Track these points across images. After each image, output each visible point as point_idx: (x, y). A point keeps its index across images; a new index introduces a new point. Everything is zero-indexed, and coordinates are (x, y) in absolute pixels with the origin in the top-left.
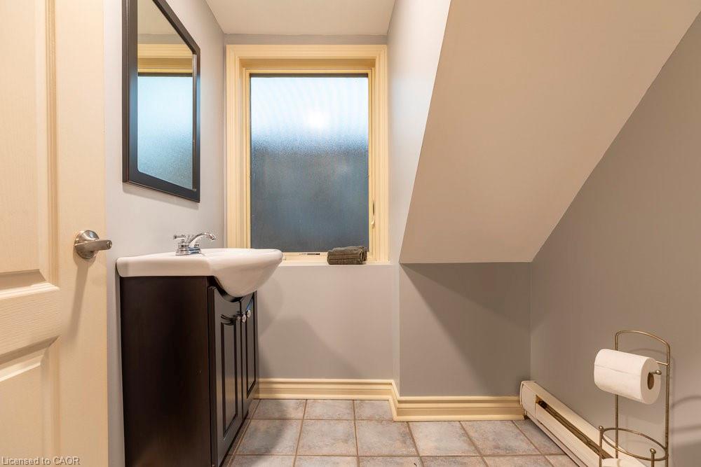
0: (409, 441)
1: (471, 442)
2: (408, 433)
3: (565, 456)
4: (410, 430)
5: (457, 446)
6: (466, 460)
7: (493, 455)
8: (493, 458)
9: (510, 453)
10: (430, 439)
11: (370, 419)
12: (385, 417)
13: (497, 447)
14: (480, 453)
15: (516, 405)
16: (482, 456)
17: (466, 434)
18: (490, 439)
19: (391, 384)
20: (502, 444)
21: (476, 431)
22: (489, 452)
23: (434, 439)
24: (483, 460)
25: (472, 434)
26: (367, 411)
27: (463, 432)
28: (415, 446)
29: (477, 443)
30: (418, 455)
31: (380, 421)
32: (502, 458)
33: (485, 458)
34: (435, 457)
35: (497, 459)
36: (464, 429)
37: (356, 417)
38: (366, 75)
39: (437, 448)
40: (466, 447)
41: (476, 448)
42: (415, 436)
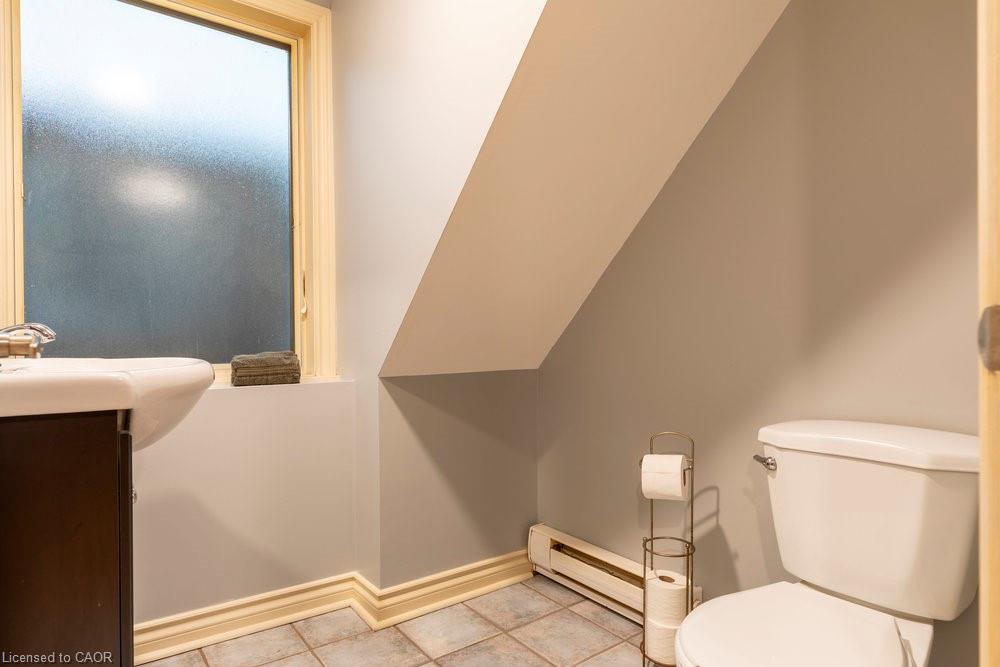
0: (410, 649)
1: (488, 622)
2: (403, 639)
3: (587, 602)
4: (404, 634)
5: (473, 631)
6: (491, 643)
7: (518, 627)
8: (518, 630)
9: (533, 618)
10: (435, 636)
11: (335, 640)
12: (357, 629)
13: (518, 616)
14: (502, 629)
15: (524, 561)
16: (506, 632)
17: (477, 614)
18: (507, 609)
19: (353, 579)
20: (521, 612)
21: (487, 607)
22: (511, 625)
23: (440, 635)
24: (509, 635)
25: (484, 612)
26: (323, 632)
27: (472, 613)
28: (420, 650)
29: (493, 619)
30: (431, 660)
31: (353, 637)
32: (528, 626)
33: (510, 633)
34: (454, 654)
35: (523, 629)
36: (472, 610)
37: (312, 645)
38: (287, 47)
39: (450, 643)
40: (484, 629)
41: (496, 626)
42: (414, 638)
